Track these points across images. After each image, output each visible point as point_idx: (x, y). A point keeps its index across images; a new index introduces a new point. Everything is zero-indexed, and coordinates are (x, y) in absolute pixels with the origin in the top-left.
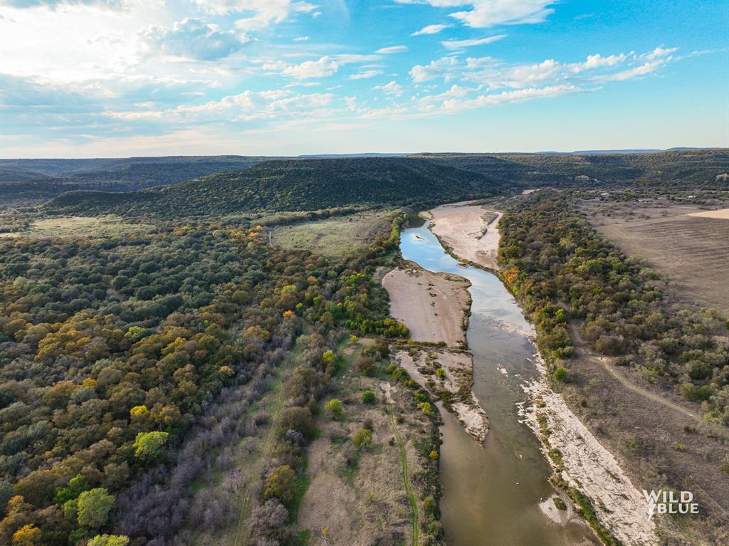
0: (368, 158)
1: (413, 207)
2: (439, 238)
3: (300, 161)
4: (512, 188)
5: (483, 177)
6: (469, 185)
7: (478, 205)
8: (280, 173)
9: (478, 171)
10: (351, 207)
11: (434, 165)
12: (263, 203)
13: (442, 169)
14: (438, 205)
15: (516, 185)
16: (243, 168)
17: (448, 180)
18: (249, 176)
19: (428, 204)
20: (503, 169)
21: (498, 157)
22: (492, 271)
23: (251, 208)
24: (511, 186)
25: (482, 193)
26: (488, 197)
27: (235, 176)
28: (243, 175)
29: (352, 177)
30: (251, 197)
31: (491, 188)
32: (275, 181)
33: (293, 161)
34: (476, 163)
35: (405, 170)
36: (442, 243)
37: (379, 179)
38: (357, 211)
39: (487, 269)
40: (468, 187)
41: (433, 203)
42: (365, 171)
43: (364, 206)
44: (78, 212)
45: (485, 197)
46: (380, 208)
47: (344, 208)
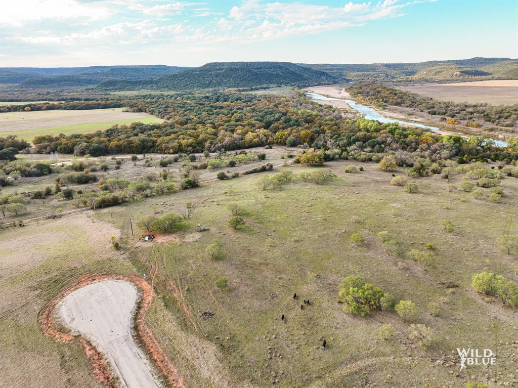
1: (296, 87)
4: (343, 81)
5: (327, 74)
6: (321, 78)
7: (328, 86)
10: (265, 86)
12: (220, 84)
14: (307, 87)
15: (345, 80)
17: (309, 75)
18: (204, 71)
25: (328, 81)
26: (332, 84)
28: (201, 71)
29: (261, 71)
30: (211, 81)
31: (332, 80)
32: (220, 73)
37: (275, 73)
38: (270, 88)
39: (349, 99)
41: (305, 85)
42: (267, 69)
43: (272, 85)
44: (121, 89)
45: (330, 84)
46: (280, 86)
47: (263, 86)
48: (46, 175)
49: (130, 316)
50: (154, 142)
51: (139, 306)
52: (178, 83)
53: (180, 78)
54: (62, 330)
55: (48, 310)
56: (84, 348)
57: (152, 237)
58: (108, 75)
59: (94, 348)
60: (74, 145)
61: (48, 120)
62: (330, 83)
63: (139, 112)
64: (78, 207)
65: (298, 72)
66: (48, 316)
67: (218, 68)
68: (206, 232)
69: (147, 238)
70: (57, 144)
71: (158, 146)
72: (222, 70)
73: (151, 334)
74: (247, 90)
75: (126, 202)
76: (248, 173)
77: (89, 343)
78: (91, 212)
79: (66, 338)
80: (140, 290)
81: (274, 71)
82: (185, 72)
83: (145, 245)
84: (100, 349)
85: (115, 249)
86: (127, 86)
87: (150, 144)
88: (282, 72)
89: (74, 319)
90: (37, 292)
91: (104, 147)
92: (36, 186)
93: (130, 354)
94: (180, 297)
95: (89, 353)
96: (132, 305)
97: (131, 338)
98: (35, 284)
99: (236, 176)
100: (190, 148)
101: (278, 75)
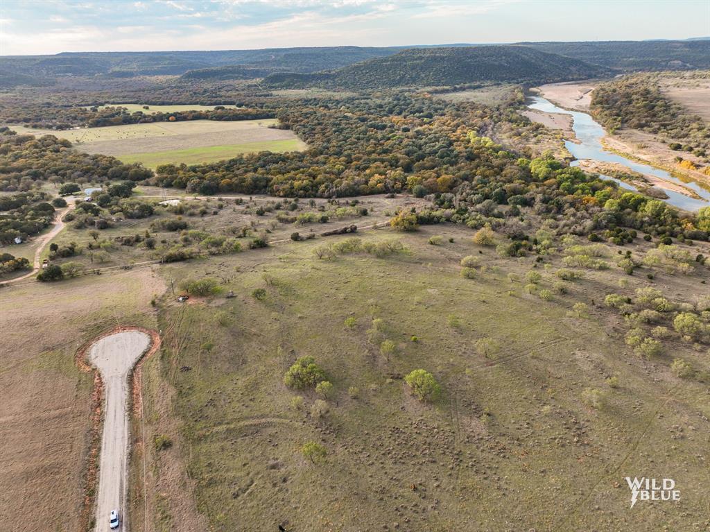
0: (487, 47)
1: (524, 85)
2: (549, 100)
3: (435, 49)
4: (607, 73)
5: (581, 63)
6: (568, 69)
7: (575, 84)
8: (421, 58)
9: (577, 57)
10: (477, 83)
11: (541, 53)
12: (414, 81)
13: (546, 55)
14: (543, 84)
15: (610, 70)
16: (392, 55)
17: (551, 65)
18: (396, 60)
19: (535, 83)
20: (600, 56)
21: (597, 45)
22: (586, 112)
23: (407, 84)
24: (606, 71)
25: (580, 75)
26: (585, 79)
27: (387, 61)
28: (393, 60)
29: (476, 61)
30: (404, 76)
31: (588, 72)
32: (418, 64)
33: (429, 49)
34: (575, 51)
35: (517, 56)
36: (552, 102)
37: (497, 63)
38: (484, 87)
39: (582, 112)
40: (568, 71)
41: (539, 82)
42: (485, 57)
43: (489, 83)
44: (288, 87)
45: (582, 79)
46: (499, 84)
47: (473, 84)
48: (146, 217)
49: (134, 361)
50: (268, 181)
51: (144, 355)
52: (360, 78)
53: (364, 72)
54: (87, 363)
55: (85, 347)
56: (95, 377)
57: (186, 299)
58: (279, 64)
59: (100, 379)
60: (188, 180)
61: (184, 138)
62: (581, 77)
63: (286, 129)
64: (152, 259)
65: (533, 61)
66: (83, 352)
67: (416, 56)
68: (232, 299)
69: (181, 299)
70: (173, 177)
71: (270, 186)
72: (421, 59)
73: (140, 376)
74: (447, 91)
75: (192, 258)
76: (326, 235)
77: (99, 375)
78: (157, 266)
79: (88, 369)
80: (152, 342)
81: (496, 61)
82: (372, 62)
83: (176, 305)
84: (103, 380)
85: (151, 306)
86: (296, 82)
87: (263, 183)
88: (508, 62)
89: (97, 357)
90: (83, 333)
91: (215, 185)
92: (133, 229)
93: (119, 386)
94: (175, 353)
95: (96, 381)
96: (139, 353)
97: (126, 377)
98: (84, 327)
99: (311, 238)
100: (301, 192)
101: (501, 66)
